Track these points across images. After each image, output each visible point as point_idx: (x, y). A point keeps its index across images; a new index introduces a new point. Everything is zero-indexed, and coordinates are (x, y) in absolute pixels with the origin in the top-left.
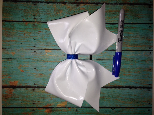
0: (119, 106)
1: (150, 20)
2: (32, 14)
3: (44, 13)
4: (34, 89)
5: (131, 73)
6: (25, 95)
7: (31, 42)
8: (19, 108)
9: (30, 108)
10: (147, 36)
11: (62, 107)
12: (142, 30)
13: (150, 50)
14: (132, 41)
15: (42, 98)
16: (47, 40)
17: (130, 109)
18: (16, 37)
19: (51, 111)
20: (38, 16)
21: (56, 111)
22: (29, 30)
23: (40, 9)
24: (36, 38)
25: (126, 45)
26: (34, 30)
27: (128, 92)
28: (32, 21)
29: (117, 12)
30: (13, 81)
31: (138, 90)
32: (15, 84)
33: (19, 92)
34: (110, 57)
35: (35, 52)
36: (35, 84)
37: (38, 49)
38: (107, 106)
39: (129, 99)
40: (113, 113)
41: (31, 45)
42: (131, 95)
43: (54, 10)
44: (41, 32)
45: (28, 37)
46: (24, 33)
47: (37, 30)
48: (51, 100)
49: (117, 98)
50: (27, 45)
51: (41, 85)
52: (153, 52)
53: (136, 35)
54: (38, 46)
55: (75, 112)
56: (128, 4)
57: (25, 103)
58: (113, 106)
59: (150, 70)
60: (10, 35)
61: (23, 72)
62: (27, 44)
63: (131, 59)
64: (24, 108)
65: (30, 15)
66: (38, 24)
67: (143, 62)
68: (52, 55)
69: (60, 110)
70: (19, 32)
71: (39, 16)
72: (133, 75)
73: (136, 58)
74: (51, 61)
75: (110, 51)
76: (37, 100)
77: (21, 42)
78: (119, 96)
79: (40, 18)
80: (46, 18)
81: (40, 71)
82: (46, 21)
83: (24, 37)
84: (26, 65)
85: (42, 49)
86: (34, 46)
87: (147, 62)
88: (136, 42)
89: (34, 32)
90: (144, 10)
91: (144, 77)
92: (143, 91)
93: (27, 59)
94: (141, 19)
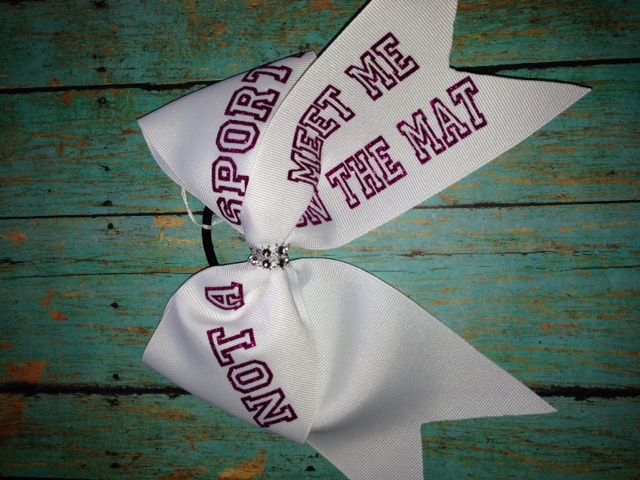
2: (90, 50)
3: (143, 40)
4: (113, 398)
5: (581, 320)
6: (75, 427)
7: (91, 183)
12: (637, 94)
14: (585, 156)
15: (150, 439)
18: (25, 163)
20: (114, 60)
22: (79, 127)
23: (122, 26)
24: (112, 163)
25: (551, 177)
26: (103, 126)
27: (568, 418)
28: (93, 84)
29: (501, 11)
30: (22, 364)
31: (620, 405)
32: (30, 378)
33: (50, 414)
34: (469, 241)
35: (111, 226)
36: (116, 377)
37: (124, 212)
39: (576, 452)
41: (90, 198)
42: (583, 429)
43: (186, 24)
44: (135, 132)
45: (79, 161)
47: (117, 125)
48: (192, 452)
49: (513, 447)
50: (76, 199)
51: (144, 379)
54: (122, 202)
57: (78, 461)
61: (64, 323)
62: (73, 191)
63: (582, 249)
65: (82, 57)
68: (188, 241)
71: (122, 60)
72: (594, 331)
73: (605, 243)
74: (186, 267)
75: (467, 210)
76: (129, 451)
77: (47, 187)
78: (522, 435)
79: (124, 69)
80: (152, 67)
81: (138, 317)
82: (153, 81)
83: (59, 159)
84: (75, 290)
85: (143, 211)
86: (103, 199)
88: (607, 156)
89: (103, 134)
93: (79, 263)
94: (631, 35)
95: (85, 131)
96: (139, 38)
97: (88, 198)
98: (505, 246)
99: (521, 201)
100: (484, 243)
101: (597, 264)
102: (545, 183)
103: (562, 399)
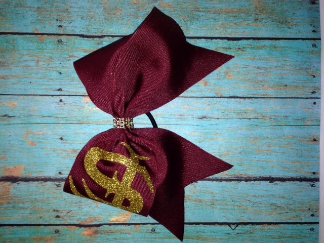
0: (246, 222)
1: (314, 31)
2: (54, 17)
4: (58, 183)
5: (272, 148)
6: (37, 198)
7: (52, 79)
8: (25, 227)
9: (51, 227)
10: (308, 67)
11: (121, 224)
12: (297, 53)
13: (313, 96)
14: (275, 78)
15: (76, 203)
17: (270, 227)
18: (18, 68)
19: (96, 232)
20: (67, 22)
21: (108, 233)
22: (47, 53)
23: (71, 7)
24: (63, 71)
25: (261, 86)
26: (60, 53)
27: (266, 190)
28: (55, 33)
29: (243, 14)
30: (11, 167)
31: (288, 185)
32: (15, 174)
33: (24, 192)
34: (227, 113)
35: (61, 101)
36: (60, 173)
37: (68, 94)
38: (221, 222)
39: (269, 205)
40: (234, 236)
41: (51, 87)
42: (272, 195)
43: (103, 8)
44: (75, 57)
45: (46, 69)
46: (36, 59)
47: (66, 53)
48: (96, 209)
49: (243, 204)
50: (44, 87)
52: (320, 102)
53: (283, 63)
54: (67, 89)
55: (149, 234)
57: (38, 215)
58: (233, 222)
59: (315, 140)
60: (5, 63)
61: (34, 147)
62: (43, 83)
63: (273, 117)
64: (36, 227)
65: (51, 20)
67: (299, 124)
69: (117, 232)
70: (26, 58)
71: (71, 23)
72: (278, 152)
73: (282, 115)
74: (97, 121)
75: (226, 99)
76: (65, 209)
77: (29, 80)
78: (247, 198)
79: (72, 27)
80: (85, 27)
81: (73, 144)
82: (85, 33)
83: (36, 68)
84: (41, 131)
85: (78, 94)
86: (58, 87)
87: (307, 124)
88: (284, 78)
89: (59, 57)
90: (300, 9)
91: (301, 156)
92: (299, 187)
93: (44, 118)
94: (295, 28)
95: (51, 55)
96: (79, 13)
97: (49, 87)
98: (242, 115)
99: (249, 96)
100: (233, 114)
101: (278, 124)
102: (259, 89)
103: (264, 182)
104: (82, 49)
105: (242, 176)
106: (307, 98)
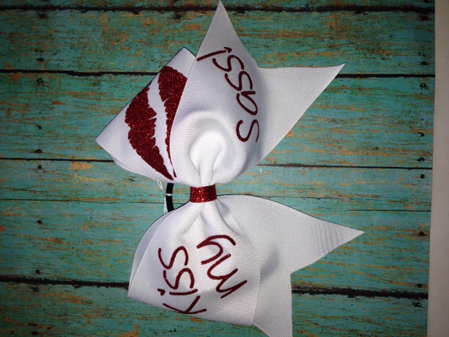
1: (424, 63)
2: (34, 46)
3: (71, 41)
4: (36, 286)
5: (353, 244)
6: (8, 305)
7: (28, 136)
10: (413, 120)
12: (395, 98)
13: (421, 165)
14: (359, 137)
15: (60, 316)
16: (79, 131)
20: (50, 54)
22: (22, 98)
23: (57, 31)
24: (44, 123)
25: (337, 149)
26: (39, 98)
27: (343, 309)
28: (34, 69)
29: (310, 38)
31: (377, 302)
34: (282, 189)
35: (40, 167)
36: (38, 272)
37: (50, 158)
39: (347, 332)
41: (27, 147)
42: (353, 317)
43: (101, 32)
44: (61, 103)
45: (21, 121)
46: (6, 107)
47: (48, 98)
48: (88, 325)
49: (306, 328)
50: (17, 147)
51: (57, 274)
52: (431, 174)
53: (373, 113)
54: (49, 150)
56: (349, 8)
57: (9, 329)
59: (422, 234)
61: (3, 232)
62: (15, 141)
63: (355, 197)
65: (28, 50)
66: (50, 78)
67: (397, 209)
68: (93, 180)
71: (55, 54)
72: (362, 251)
73: (370, 194)
74: (91, 197)
75: (282, 168)
76: (45, 323)
78: (312, 320)
79: (56, 60)
80: (75, 60)
81: (55, 231)
82: (75, 69)
83: (7, 119)
84: (12, 210)
85: (63, 158)
86: (36, 148)
87: (410, 209)
88: (374, 137)
89: (39, 104)
90: (402, 28)
91: (399, 258)
92: (395, 305)
93: (16, 192)
94: (393, 59)
95: (27, 101)
96: (68, 40)
97: (24, 147)
98: (306, 193)
99: (317, 164)
100: (292, 190)
101: (364, 208)
102: (333, 152)
103: (339, 297)
104: (71, 93)
105: (305, 285)
106: (410, 169)
